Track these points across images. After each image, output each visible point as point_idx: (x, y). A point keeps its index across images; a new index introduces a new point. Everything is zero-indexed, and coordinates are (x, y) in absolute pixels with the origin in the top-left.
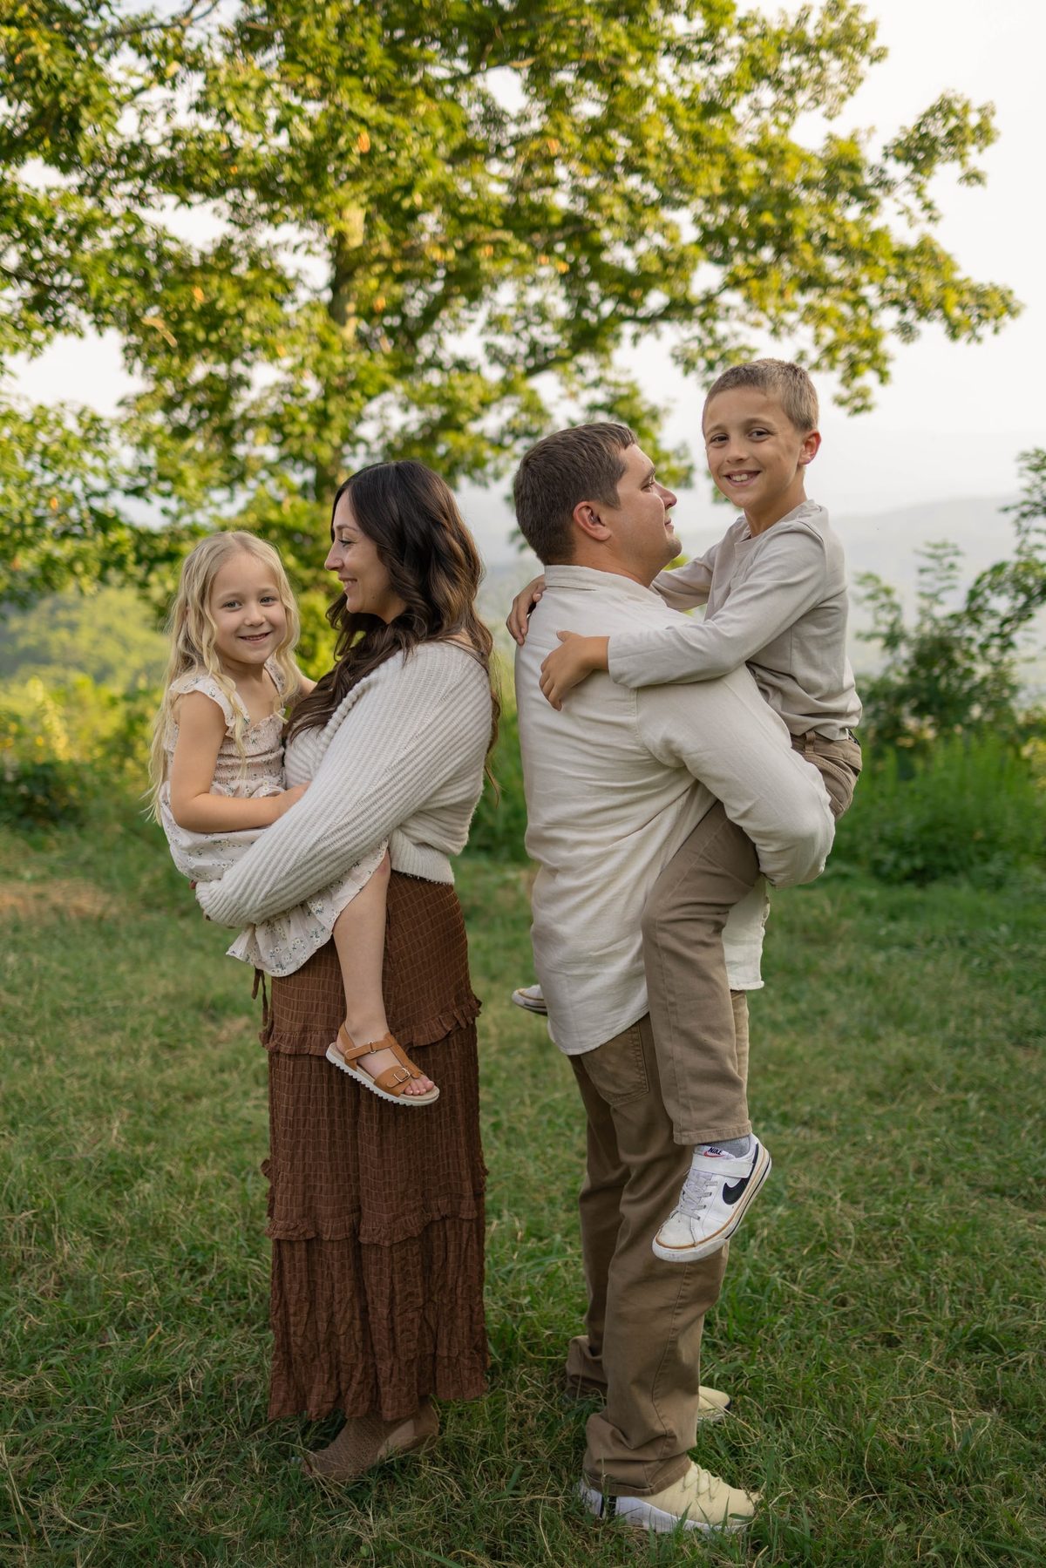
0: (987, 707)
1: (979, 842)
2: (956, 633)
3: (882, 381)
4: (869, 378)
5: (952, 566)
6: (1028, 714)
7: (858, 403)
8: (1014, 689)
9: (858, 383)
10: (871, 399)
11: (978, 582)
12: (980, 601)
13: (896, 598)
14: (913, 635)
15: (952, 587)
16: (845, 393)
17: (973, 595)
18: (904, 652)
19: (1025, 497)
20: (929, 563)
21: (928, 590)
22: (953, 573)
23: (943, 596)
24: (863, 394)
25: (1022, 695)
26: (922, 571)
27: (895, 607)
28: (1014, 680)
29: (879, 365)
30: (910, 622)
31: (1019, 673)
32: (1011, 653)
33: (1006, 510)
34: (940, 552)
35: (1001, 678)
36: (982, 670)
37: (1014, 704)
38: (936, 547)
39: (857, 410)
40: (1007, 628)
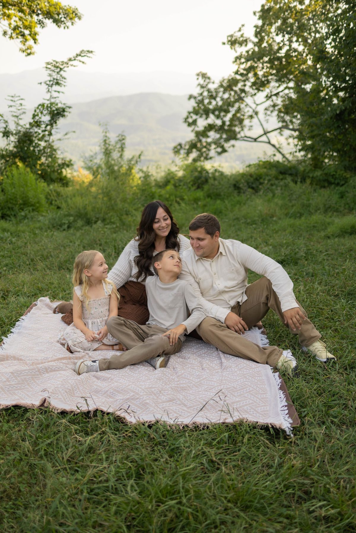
0: (47, 158)
1: (21, 204)
2: (31, 130)
3: (35, 43)
4: (31, 42)
5: (21, 104)
6: (62, 159)
7: (29, 51)
8: (55, 150)
9: (28, 43)
10: (33, 50)
11: (35, 111)
12: (37, 118)
13: (6, 119)
14: (14, 132)
15: (24, 113)
16: (24, 48)
17: (34, 116)
18: (12, 138)
19: (49, 78)
20: (12, 103)
21: (15, 114)
22: (23, 107)
23: (22, 116)
24: (30, 48)
25: (59, 152)
26: (11, 106)
27: (6, 122)
28: (55, 147)
29: (34, 36)
30: (12, 127)
31: (56, 145)
32: (51, 137)
33: (41, 83)
34: (16, 99)
35: (51, 147)
36: (43, 144)
37: (57, 156)
38: (12, 97)
39: (29, 54)
40: (49, 128)
